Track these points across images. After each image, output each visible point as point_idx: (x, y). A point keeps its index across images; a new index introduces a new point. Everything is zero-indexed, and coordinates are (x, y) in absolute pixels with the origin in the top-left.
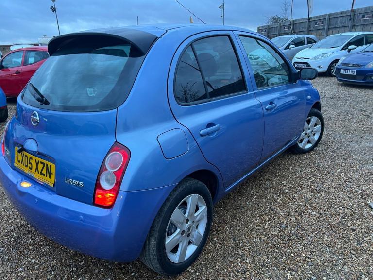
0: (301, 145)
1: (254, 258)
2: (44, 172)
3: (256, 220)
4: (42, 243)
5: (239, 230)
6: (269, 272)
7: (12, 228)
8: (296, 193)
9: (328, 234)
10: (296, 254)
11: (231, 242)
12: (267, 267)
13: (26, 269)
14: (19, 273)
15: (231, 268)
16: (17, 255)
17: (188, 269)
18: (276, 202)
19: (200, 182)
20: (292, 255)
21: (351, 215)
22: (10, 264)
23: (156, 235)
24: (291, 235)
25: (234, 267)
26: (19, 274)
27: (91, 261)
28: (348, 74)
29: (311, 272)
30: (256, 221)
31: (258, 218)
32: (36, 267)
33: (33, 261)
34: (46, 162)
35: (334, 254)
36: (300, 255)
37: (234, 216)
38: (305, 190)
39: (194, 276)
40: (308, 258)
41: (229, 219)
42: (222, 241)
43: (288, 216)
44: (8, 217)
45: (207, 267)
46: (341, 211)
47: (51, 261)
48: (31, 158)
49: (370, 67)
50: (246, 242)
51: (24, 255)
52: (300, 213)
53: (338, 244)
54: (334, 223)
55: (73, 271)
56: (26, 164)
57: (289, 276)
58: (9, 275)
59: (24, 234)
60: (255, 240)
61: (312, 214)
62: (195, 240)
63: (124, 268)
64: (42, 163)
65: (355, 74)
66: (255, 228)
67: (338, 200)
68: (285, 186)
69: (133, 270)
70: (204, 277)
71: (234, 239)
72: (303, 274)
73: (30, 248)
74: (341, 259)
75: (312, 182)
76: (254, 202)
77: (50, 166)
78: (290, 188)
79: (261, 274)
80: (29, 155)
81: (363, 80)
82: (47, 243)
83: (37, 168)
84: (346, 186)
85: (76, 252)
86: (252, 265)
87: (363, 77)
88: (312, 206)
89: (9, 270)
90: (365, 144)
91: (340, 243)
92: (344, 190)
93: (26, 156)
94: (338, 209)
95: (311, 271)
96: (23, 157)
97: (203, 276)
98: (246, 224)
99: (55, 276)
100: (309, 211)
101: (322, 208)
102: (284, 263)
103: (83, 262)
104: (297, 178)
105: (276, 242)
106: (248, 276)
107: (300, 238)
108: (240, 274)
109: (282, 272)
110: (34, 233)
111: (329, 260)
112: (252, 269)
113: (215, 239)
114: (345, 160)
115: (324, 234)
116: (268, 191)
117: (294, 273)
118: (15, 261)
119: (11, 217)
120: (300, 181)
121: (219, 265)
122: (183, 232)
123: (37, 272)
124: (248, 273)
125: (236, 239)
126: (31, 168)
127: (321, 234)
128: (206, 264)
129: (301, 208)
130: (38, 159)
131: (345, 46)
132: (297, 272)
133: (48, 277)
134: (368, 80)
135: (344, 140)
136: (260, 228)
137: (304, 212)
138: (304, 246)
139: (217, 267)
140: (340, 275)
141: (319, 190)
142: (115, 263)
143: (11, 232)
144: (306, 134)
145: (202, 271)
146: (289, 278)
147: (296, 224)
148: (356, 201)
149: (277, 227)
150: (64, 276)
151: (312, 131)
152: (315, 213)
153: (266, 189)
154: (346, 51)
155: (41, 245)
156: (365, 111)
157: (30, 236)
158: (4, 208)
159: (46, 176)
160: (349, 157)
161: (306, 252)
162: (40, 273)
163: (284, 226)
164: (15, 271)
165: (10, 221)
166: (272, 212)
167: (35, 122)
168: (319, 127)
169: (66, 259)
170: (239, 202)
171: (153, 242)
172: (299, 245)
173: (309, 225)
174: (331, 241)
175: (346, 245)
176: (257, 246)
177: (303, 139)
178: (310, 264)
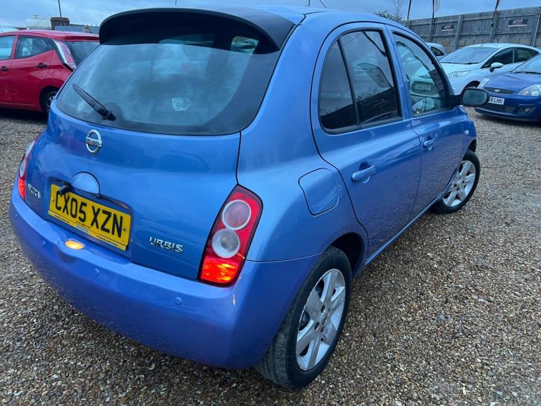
0: (446, 202)
1: (410, 363)
2: (109, 226)
3: (401, 307)
4: (82, 335)
5: (379, 322)
6: (434, 384)
7: (29, 310)
8: (450, 270)
9: (506, 330)
10: (467, 359)
11: (370, 339)
12: (431, 377)
13: (63, 374)
14: (53, 381)
15: (379, 379)
16: (44, 354)
17: (316, 379)
18: (425, 282)
19: (341, 252)
20: (463, 360)
21: (533, 304)
22: (35, 368)
23: (288, 330)
24: (456, 331)
25: (383, 376)
26: (54, 384)
27: (166, 365)
28: (493, 102)
29: (494, 385)
30: (401, 310)
31: (403, 305)
32: (80, 372)
33: (72, 363)
34: (113, 211)
35: (520, 359)
36: (473, 361)
37: (368, 302)
38: (461, 266)
39: (327, 389)
40: (487, 365)
41: (362, 306)
42: (357, 337)
43: (446, 303)
44: (19, 293)
45: (344, 376)
46: (518, 298)
47: (102, 363)
48: (84, 204)
49: (524, 94)
50: (393, 339)
51: (57, 354)
52: (462, 299)
53: (523, 346)
54: (511, 315)
55: (139, 379)
56: (74, 213)
57: (464, 392)
58: (37, 386)
59: (51, 321)
60: (405, 338)
61: (479, 301)
62: (329, 336)
63: (218, 375)
64: (104, 212)
65: (502, 104)
66: (402, 320)
67: (510, 283)
68: (432, 259)
69: (233, 379)
70: (343, 390)
71: (375, 335)
72: (483, 387)
73: (65, 342)
74: (530, 366)
75: (469, 255)
76: (393, 282)
77: (121, 218)
78: (440, 263)
79: (424, 387)
80: (80, 200)
81: (513, 113)
82: (91, 335)
83: (95, 220)
84: (517, 262)
85: (139, 350)
86: (409, 374)
87: (514, 108)
88: (476, 290)
89: (36, 377)
90: (530, 204)
91: (525, 344)
92: (515, 268)
93: (74, 200)
94: (513, 295)
95: (494, 383)
96: (66, 201)
97: (340, 390)
98: (387, 314)
99: (112, 388)
100: (473, 296)
101: (491, 293)
102: (454, 371)
103: (153, 366)
104: (447, 248)
105: (436, 340)
106: (406, 390)
107: (470, 335)
108: (394, 387)
109: (453, 385)
110: (67, 320)
111: (515, 368)
112: (409, 379)
113: (347, 334)
114: (508, 224)
115: (500, 330)
116: (410, 265)
117: (470, 386)
118: (42, 363)
119: (24, 293)
120: (453, 253)
121: (361, 373)
122: (317, 325)
123: (82, 380)
124: (406, 386)
125: (378, 335)
126: (83, 220)
127: (498, 331)
128: (341, 371)
129: (462, 292)
130: (97, 206)
131: (486, 63)
132: (474, 384)
133: (102, 389)
134: (521, 113)
135: (500, 197)
136: (410, 319)
137: (467, 298)
138: (476, 346)
139: (359, 376)
140: (534, 390)
141: (482, 267)
142: (204, 368)
143: (28, 316)
144: (455, 185)
145: (338, 381)
146: (465, 394)
147: (459, 315)
148: (536, 284)
149: (433, 319)
150: (127, 387)
151: (463, 182)
152: (483, 300)
153: (407, 262)
154: (488, 69)
155: (82, 339)
156: (520, 157)
157: (61, 323)
158: (9, 278)
159: (113, 233)
160: (513, 221)
161: (481, 356)
162: (87, 382)
163: (442, 317)
164: (46, 378)
165: (23, 300)
166: (422, 297)
167: (93, 146)
168: (472, 175)
169: (125, 361)
170: (371, 281)
171: (282, 339)
172: (470, 346)
173: (477, 317)
174: (513, 341)
175: (535, 346)
176: (411, 347)
177: (450, 193)
178: (490, 373)
